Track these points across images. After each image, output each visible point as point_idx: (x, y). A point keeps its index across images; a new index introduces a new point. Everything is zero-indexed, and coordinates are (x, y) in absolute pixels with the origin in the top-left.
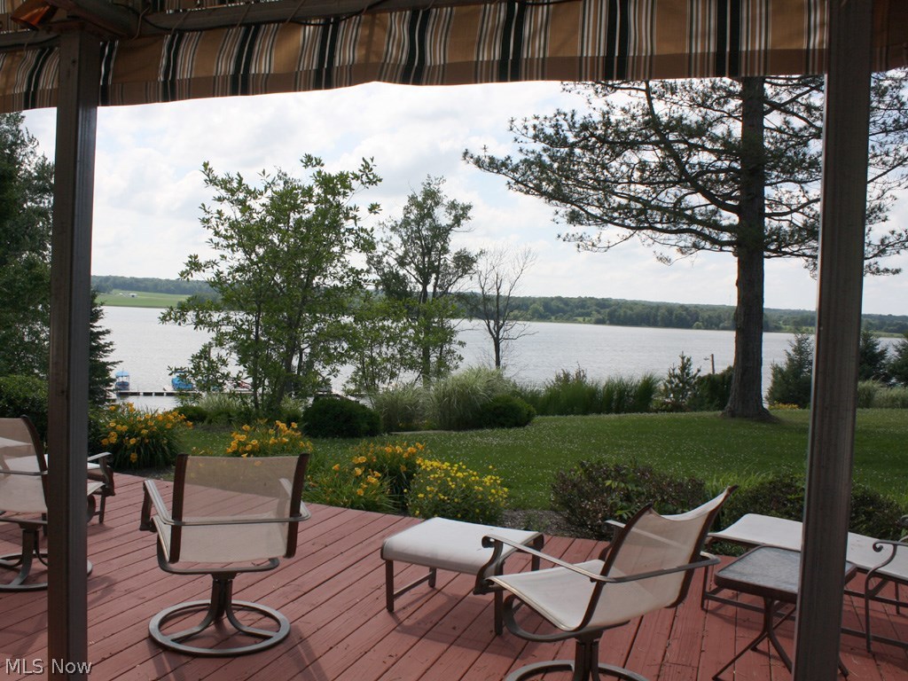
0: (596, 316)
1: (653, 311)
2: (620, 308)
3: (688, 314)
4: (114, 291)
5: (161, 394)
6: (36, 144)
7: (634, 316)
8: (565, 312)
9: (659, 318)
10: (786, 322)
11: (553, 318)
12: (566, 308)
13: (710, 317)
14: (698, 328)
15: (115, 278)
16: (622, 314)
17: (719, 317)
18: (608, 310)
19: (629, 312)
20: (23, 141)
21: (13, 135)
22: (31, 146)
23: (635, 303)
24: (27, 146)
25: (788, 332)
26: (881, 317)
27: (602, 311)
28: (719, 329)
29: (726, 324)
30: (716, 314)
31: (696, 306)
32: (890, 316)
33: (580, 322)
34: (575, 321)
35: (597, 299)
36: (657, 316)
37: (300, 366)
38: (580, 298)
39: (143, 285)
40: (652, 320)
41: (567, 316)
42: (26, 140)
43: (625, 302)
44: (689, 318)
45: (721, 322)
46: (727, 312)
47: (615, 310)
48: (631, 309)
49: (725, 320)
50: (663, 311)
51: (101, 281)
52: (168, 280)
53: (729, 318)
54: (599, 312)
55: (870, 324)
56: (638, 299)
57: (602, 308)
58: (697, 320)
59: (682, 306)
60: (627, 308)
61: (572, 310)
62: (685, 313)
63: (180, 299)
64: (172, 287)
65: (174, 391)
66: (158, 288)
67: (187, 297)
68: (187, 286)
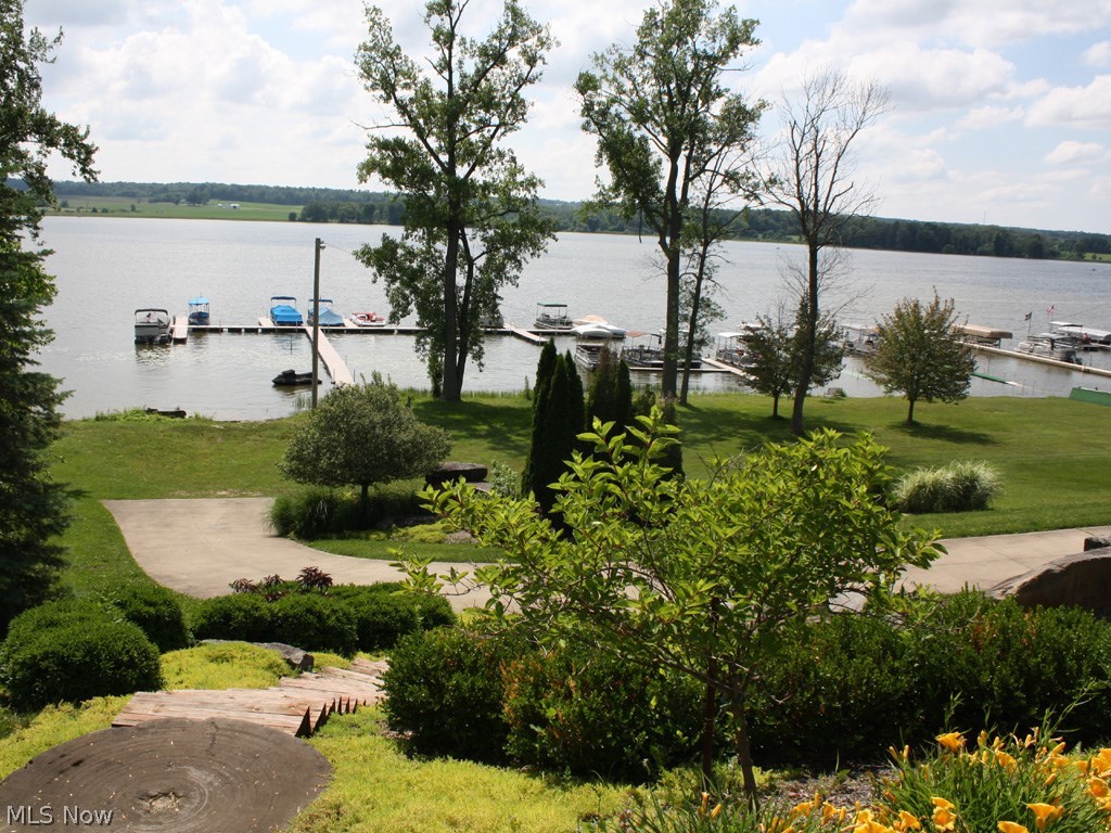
3: (935, 234)
4: (211, 201)
5: (253, 331)
8: (776, 229)
9: (898, 239)
10: (1063, 247)
11: (760, 236)
12: (776, 224)
13: (964, 238)
15: (213, 185)
16: (850, 232)
17: (976, 239)
25: (1067, 260)
28: (978, 253)
29: (987, 247)
30: (972, 235)
31: (945, 224)
33: (795, 242)
34: (788, 241)
37: (468, 286)
39: (247, 194)
41: (778, 234)
44: (937, 239)
45: (979, 245)
46: (986, 232)
49: (984, 242)
51: (196, 189)
52: (277, 188)
53: (990, 240)
58: (948, 242)
59: (927, 224)
61: (784, 227)
62: (932, 232)
63: (292, 211)
64: (283, 197)
65: (273, 327)
66: (266, 197)
67: (302, 207)
68: (302, 194)
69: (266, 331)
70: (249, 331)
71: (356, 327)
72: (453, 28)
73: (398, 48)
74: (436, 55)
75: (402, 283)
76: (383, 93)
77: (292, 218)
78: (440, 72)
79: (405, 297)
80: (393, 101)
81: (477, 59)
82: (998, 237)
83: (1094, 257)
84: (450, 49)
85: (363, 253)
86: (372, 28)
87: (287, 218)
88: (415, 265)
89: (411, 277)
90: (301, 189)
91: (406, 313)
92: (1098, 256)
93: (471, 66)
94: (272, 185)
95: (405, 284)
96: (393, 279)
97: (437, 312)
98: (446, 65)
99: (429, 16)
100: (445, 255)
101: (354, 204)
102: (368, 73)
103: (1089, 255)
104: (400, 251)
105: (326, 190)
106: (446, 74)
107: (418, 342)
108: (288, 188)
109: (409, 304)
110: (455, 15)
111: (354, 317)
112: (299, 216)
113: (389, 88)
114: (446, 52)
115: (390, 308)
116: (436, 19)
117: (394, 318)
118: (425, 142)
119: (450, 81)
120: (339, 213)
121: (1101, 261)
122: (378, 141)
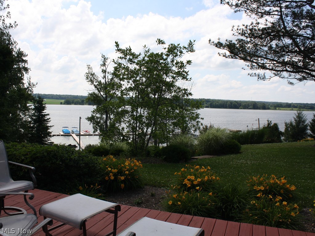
0: (205, 105)
1: (225, 103)
2: (214, 102)
3: (237, 104)
6: (17, 44)
7: (219, 105)
10: (271, 106)
13: (245, 105)
14: (241, 109)
16: (215, 104)
17: (248, 105)
18: (209, 103)
19: (217, 103)
20: (12, 43)
21: (8, 40)
22: (15, 44)
23: (219, 100)
24: (13, 45)
26: (304, 104)
27: (208, 103)
28: (248, 109)
29: (251, 107)
30: (247, 104)
31: (240, 101)
32: (307, 103)
35: (206, 99)
36: (227, 105)
37: (110, 125)
38: (200, 99)
39: (48, 97)
40: (225, 106)
42: (13, 42)
43: (215, 100)
44: (238, 105)
45: (249, 106)
47: (212, 103)
48: (218, 102)
50: (229, 103)
52: (56, 95)
53: (252, 105)
54: (206, 104)
55: (301, 106)
56: (219, 99)
57: (208, 102)
58: (241, 106)
59: (235, 101)
60: (216, 102)
62: (236, 103)
63: (61, 101)
64: (58, 97)
65: (63, 134)
66: (53, 97)
67: (64, 100)
68: (64, 97)
69: (62, 135)
70: (58, 135)
71: (83, 134)
72: (106, 69)
73: (94, 73)
74: (102, 75)
75: (96, 124)
76: (91, 83)
77: (61, 104)
78: (103, 79)
79: (97, 127)
80: (93, 85)
81: (111, 75)
82: (254, 104)
83: (279, 109)
84: (106, 74)
85: (88, 118)
86: (88, 69)
87: (60, 103)
88: (98, 120)
89: (98, 123)
90: (63, 95)
91: (97, 131)
92: (280, 108)
93: (110, 77)
94: (55, 94)
95: (96, 125)
96: (94, 124)
97: (103, 130)
98: (105, 77)
99: (101, 67)
100: (105, 118)
101: (79, 99)
102: (87, 78)
103: (277, 108)
104: (95, 117)
105: (70, 95)
106: (105, 79)
107: (99, 137)
108: (60, 95)
109: (97, 129)
110: (106, 66)
111: (83, 132)
112: (63, 103)
113: (92, 81)
114: (105, 74)
115: (93, 130)
116: (102, 67)
117: (94, 132)
118: (100, 93)
119: (106, 81)
120: (74, 102)
121: (281, 110)
122: (90, 94)
